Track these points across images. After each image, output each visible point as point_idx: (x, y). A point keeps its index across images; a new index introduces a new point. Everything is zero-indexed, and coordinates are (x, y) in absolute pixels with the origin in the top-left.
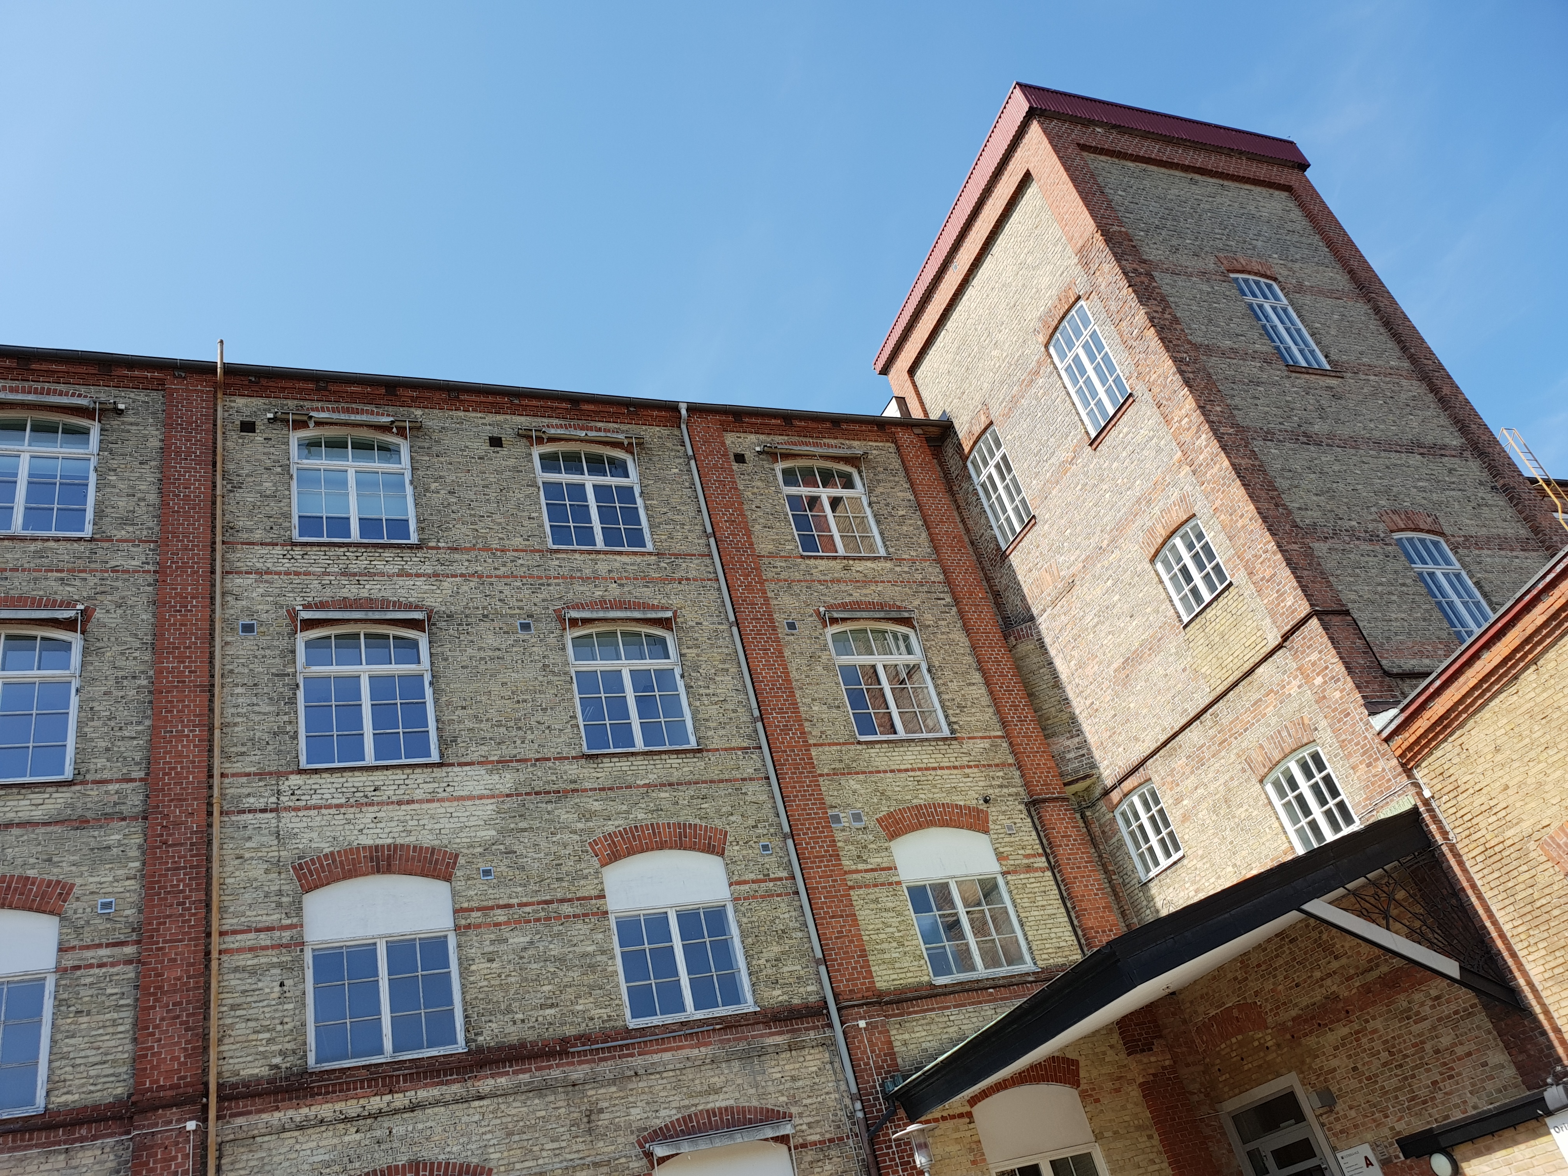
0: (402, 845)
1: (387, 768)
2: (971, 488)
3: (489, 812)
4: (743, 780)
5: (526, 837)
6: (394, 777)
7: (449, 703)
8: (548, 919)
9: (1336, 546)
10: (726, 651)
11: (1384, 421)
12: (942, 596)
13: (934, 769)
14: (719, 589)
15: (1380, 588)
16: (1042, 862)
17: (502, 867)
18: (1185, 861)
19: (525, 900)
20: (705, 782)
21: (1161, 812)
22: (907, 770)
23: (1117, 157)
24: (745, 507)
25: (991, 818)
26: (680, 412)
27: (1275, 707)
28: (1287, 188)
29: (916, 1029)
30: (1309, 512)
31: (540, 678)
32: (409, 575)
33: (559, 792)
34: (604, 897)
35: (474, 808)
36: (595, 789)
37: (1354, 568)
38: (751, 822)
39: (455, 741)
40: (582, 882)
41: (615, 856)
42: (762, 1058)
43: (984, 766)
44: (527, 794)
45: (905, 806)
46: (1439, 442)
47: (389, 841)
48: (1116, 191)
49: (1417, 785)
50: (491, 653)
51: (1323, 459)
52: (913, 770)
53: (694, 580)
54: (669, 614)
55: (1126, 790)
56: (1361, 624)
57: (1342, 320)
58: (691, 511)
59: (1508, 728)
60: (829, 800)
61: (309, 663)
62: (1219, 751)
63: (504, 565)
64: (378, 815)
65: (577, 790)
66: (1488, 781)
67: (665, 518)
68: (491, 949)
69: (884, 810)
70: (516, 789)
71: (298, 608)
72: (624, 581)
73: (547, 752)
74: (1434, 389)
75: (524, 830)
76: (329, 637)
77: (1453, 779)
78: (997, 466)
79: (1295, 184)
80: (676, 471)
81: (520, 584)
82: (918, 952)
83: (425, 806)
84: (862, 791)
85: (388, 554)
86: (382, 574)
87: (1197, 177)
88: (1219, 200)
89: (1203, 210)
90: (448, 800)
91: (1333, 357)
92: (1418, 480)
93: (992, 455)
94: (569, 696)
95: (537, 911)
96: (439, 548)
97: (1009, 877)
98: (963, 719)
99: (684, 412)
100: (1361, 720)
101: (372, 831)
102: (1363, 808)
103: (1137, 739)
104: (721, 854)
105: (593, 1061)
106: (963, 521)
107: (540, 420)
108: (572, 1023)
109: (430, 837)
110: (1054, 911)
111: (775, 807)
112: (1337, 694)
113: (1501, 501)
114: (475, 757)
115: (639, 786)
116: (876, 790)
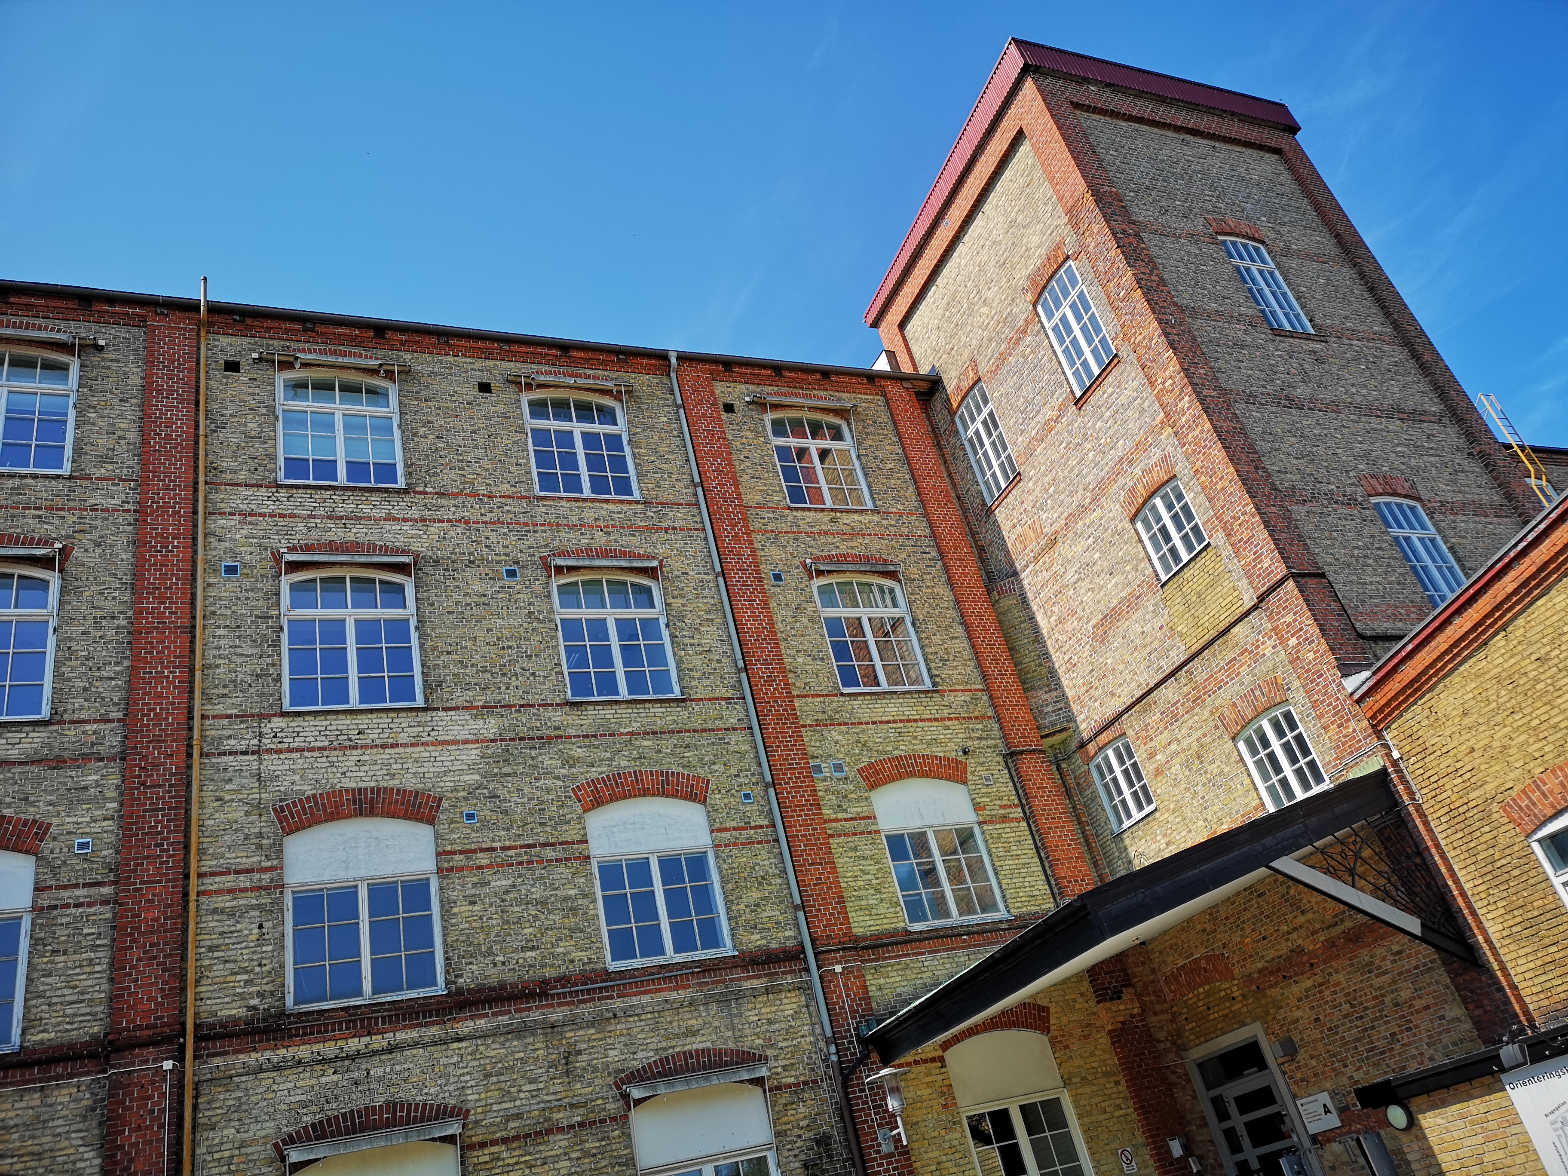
0: (385, 789)
1: (372, 711)
2: (958, 443)
3: (473, 757)
4: (726, 729)
5: (509, 783)
6: (379, 721)
7: (434, 648)
8: (530, 862)
9: (1314, 510)
10: (712, 601)
11: (1366, 386)
12: (927, 550)
13: (916, 721)
14: (706, 539)
15: (1356, 552)
16: (1017, 813)
17: (485, 811)
18: (1157, 815)
19: (508, 843)
20: (688, 731)
21: (1135, 765)
22: (888, 722)
23: (1110, 116)
24: (734, 457)
25: (969, 769)
26: (669, 361)
27: (1249, 666)
28: (1278, 151)
29: (891, 974)
30: (1289, 476)
31: (525, 625)
32: (397, 519)
33: (542, 738)
34: (586, 842)
35: (458, 752)
36: (579, 736)
37: (1331, 532)
38: (733, 771)
39: (440, 686)
40: (565, 827)
41: (598, 802)
42: (740, 1001)
43: (964, 718)
44: (511, 739)
45: (886, 757)
46: (1419, 408)
47: (373, 784)
48: (1108, 150)
49: (1386, 746)
50: (476, 599)
51: (1304, 422)
52: (895, 722)
53: (681, 529)
54: (655, 563)
55: (1101, 744)
56: (1336, 587)
57: (1328, 284)
58: (679, 460)
59: (1476, 692)
60: (811, 750)
61: (294, 605)
62: (1193, 708)
63: (491, 512)
64: (361, 758)
65: (561, 737)
66: (1455, 743)
67: (652, 466)
68: (473, 891)
69: (865, 760)
70: (500, 735)
71: (282, 550)
72: (610, 530)
73: (530, 699)
74: (1415, 355)
75: (508, 775)
76: (314, 580)
77: (1421, 741)
78: (985, 422)
79: (1286, 148)
80: (665, 419)
81: (506, 530)
82: (895, 899)
83: (409, 750)
84: (844, 742)
85: (375, 498)
86: (369, 519)
87: (1189, 137)
88: (1209, 161)
89: (1194, 171)
90: (433, 744)
91: (1318, 321)
92: (1397, 445)
93: (980, 411)
94: (553, 643)
95: (519, 855)
96: (426, 493)
97: (985, 827)
98: (945, 672)
99: (674, 361)
100: (1334, 681)
101: (355, 774)
102: (1333, 767)
103: (1113, 694)
104: (704, 802)
105: (573, 1003)
106: (950, 475)
107: (529, 366)
108: (552, 966)
109: (414, 781)
110: (1028, 861)
111: (757, 757)
112: (1311, 656)
113: (1476, 467)
114: (460, 702)
115: (622, 734)
116: (858, 742)
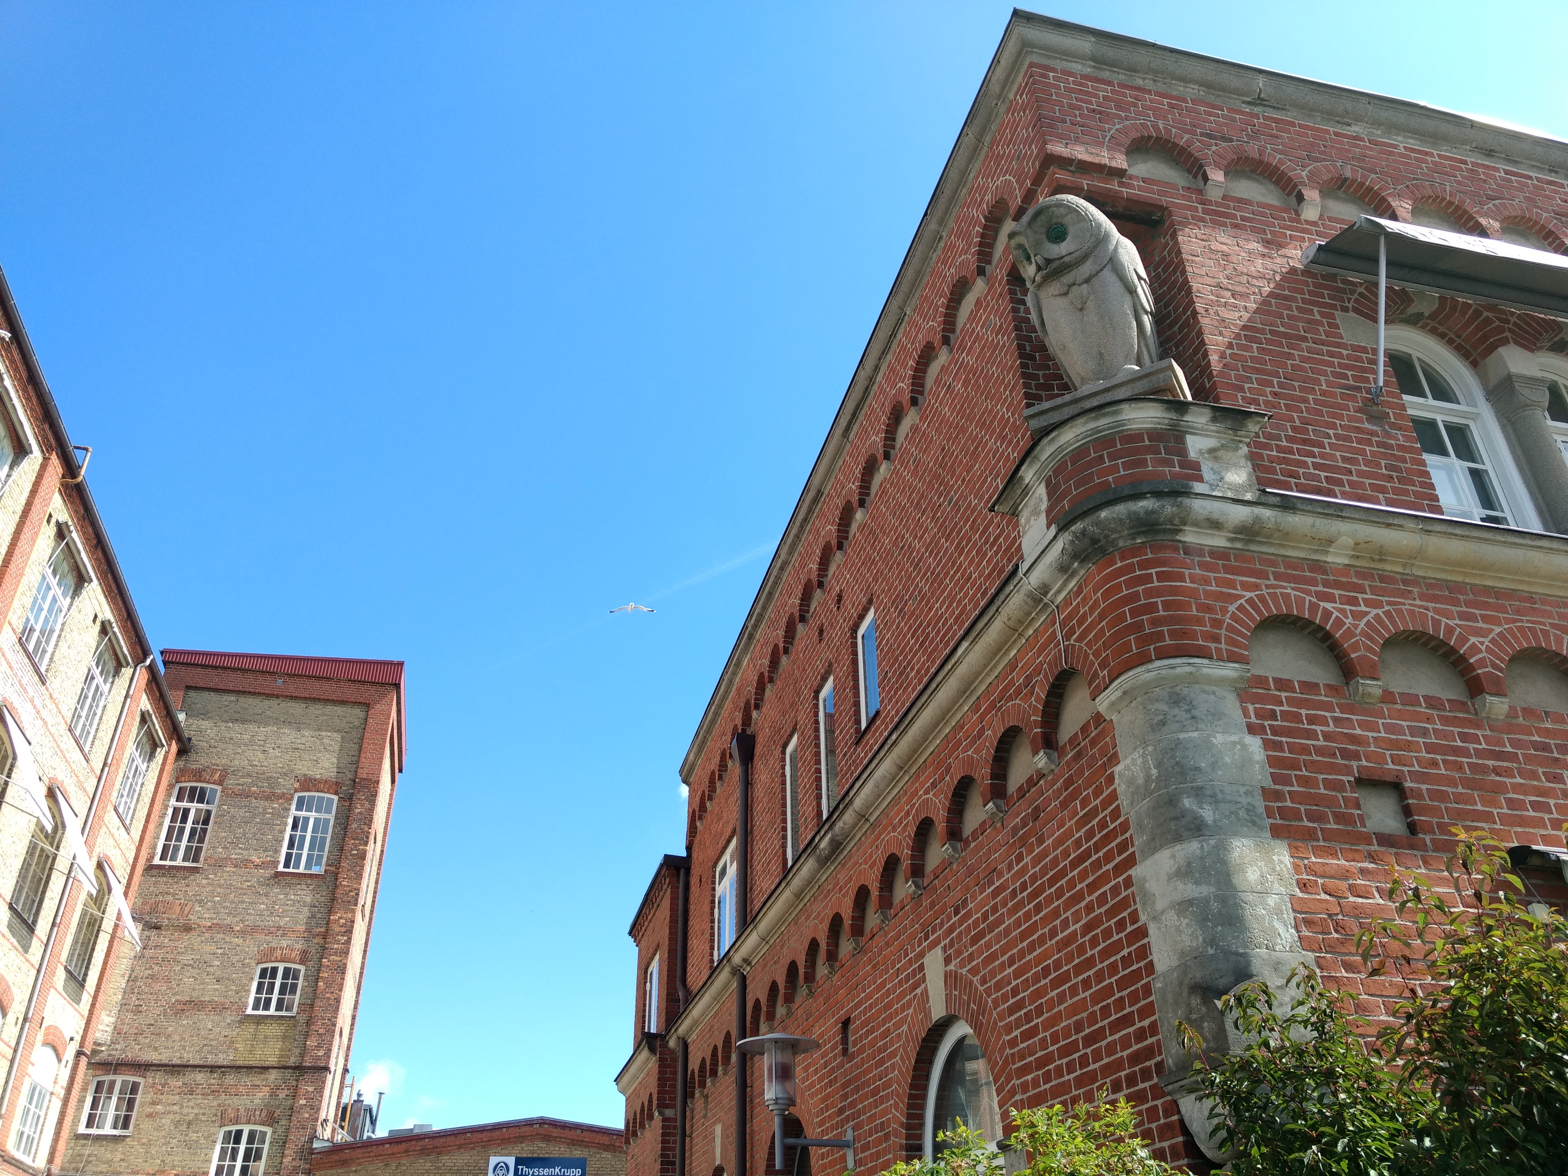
18: (128, 1139)
21: (132, 1100)
25: (66, 1052)
26: (145, 658)
52: (66, 1000)
55: (118, 1072)
62: (208, 1094)
78: (199, 810)
93: (201, 801)
97: (52, 1097)
98: (90, 974)
100: (309, 1136)
103: (156, 1049)
112: (307, 1115)
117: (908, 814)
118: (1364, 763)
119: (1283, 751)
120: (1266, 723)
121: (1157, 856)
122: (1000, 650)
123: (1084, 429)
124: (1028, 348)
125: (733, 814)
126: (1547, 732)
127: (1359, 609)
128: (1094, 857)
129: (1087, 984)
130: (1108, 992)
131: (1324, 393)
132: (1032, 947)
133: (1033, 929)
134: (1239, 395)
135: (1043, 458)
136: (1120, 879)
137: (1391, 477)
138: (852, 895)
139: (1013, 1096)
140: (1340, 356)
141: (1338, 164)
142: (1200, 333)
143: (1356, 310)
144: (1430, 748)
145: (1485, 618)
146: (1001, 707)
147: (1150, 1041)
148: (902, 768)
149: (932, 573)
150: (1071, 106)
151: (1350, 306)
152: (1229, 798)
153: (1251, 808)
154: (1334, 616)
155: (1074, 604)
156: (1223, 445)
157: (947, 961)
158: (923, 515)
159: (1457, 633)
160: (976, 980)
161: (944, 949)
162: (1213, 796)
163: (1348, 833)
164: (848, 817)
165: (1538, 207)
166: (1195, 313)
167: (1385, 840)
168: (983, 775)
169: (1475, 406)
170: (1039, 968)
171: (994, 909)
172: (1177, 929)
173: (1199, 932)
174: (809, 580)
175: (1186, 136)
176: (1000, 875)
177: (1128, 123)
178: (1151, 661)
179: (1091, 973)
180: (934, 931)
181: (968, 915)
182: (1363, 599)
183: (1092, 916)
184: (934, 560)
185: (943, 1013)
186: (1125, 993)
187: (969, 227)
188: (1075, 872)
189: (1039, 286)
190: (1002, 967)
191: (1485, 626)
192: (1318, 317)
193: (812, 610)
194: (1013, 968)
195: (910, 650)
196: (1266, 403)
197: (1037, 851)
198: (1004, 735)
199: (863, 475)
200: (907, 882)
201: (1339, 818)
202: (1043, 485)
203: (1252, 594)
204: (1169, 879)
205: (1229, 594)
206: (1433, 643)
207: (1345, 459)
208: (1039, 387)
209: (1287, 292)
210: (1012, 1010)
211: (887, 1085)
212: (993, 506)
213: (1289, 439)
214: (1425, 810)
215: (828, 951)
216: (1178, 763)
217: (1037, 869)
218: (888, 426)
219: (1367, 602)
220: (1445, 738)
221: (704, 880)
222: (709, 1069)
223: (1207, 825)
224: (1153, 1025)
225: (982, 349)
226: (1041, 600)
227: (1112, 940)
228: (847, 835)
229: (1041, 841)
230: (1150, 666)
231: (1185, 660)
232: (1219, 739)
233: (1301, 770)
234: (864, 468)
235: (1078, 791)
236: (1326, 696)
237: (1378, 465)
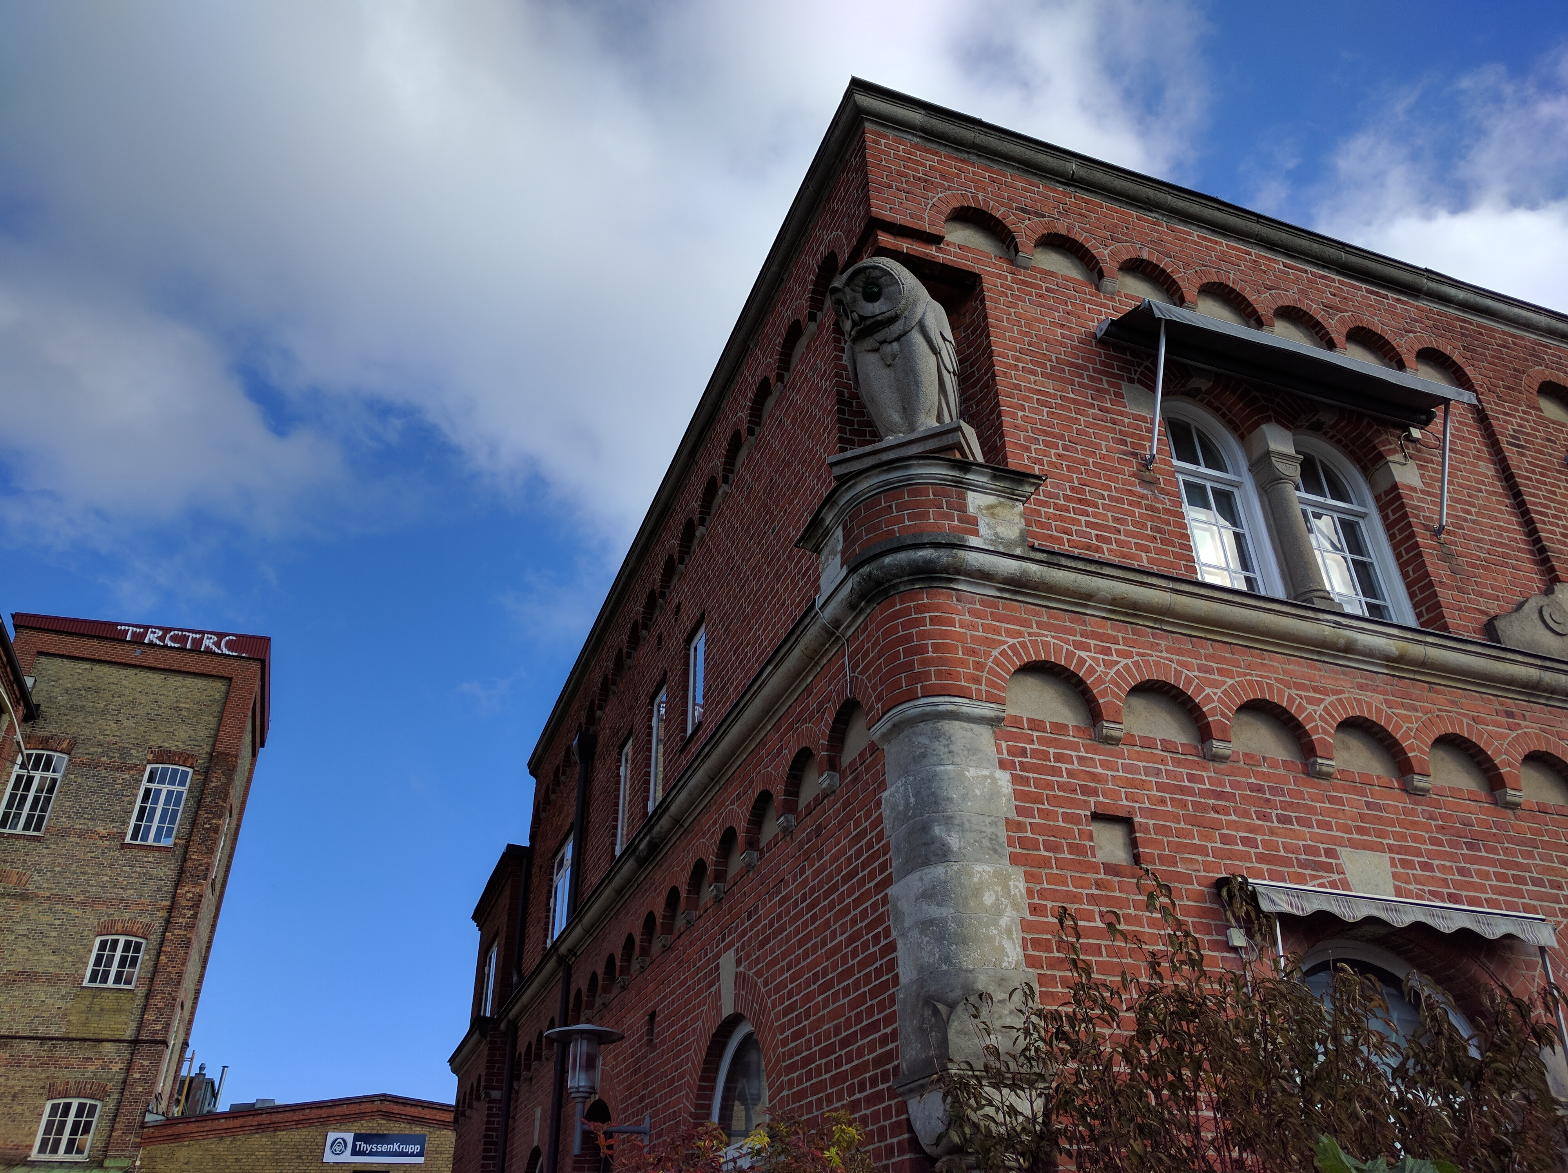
27: (96, 1068)
62: (37, 1067)
77: (155, 1163)
100: (141, 1110)
102: (98, 1151)
112: (141, 1089)
117: (715, 822)
118: (1101, 799)
119: (1030, 786)
120: (1016, 760)
121: (909, 877)
122: (799, 675)
123: (877, 480)
124: (846, 395)
125: (571, 810)
126: (1264, 776)
127: (1110, 658)
128: (861, 875)
129: (846, 991)
130: (862, 998)
131: (1103, 457)
132: (806, 955)
133: (807, 938)
134: (1026, 454)
135: (841, 503)
136: (879, 897)
137: (1155, 538)
138: (665, 894)
139: (781, 1092)
140: (1122, 424)
141: (1138, 246)
142: (997, 395)
143: (1140, 382)
144: (1160, 787)
145: (1220, 671)
146: (797, 728)
147: (891, 1046)
148: (712, 779)
149: (755, 596)
150: (898, 173)
151: (1136, 378)
152: (976, 827)
153: (993, 837)
154: (1087, 664)
155: (861, 639)
156: (1000, 503)
157: (738, 962)
158: (751, 540)
159: (1195, 684)
160: (760, 981)
161: (737, 951)
162: (961, 825)
163: (1080, 862)
164: (665, 821)
165: (1309, 299)
166: (994, 375)
167: (1111, 869)
168: (778, 790)
169: (1240, 475)
170: (810, 974)
171: (779, 916)
172: (919, 944)
173: (937, 950)
174: (653, 590)
175: (1003, 209)
176: (787, 886)
177: (950, 192)
178: (918, 698)
179: (850, 981)
180: (730, 935)
181: (758, 921)
182: (1116, 650)
183: (855, 929)
184: (757, 583)
185: (732, 1012)
186: (875, 1001)
187: (805, 273)
188: (845, 887)
189: (855, 341)
190: (782, 971)
191: (1219, 678)
192: (1106, 386)
193: (654, 619)
194: (790, 972)
195: (732, 667)
196: (1050, 463)
197: (817, 865)
198: (798, 755)
199: (704, 495)
200: (710, 886)
201: (1073, 848)
202: (840, 528)
203: (1015, 641)
204: (917, 900)
205: (994, 640)
206: (1173, 692)
207: (1115, 519)
208: (853, 432)
209: (1080, 361)
210: (786, 1011)
211: (681, 1076)
212: (799, 541)
213: (1067, 498)
214: (1150, 843)
215: (642, 947)
216: (933, 793)
217: (816, 882)
218: (727, 451)
219: (1119, 653)
220: (1175, 779)
221: (543, 870)
222: (535, 1053)
223: (952, 852)
224: (894, 1032)
225: (809, 391)
226: (834, 633)
227: (869, 952)
228: (664, 838)
229: (820, 857)
230: (917, 703)
231: (947, 699)
232: (971, 773)
233: (1044, 804)
234: (706, 489)
235: (852, 813)
236: (1073, 736)
237: (1144, 526)
